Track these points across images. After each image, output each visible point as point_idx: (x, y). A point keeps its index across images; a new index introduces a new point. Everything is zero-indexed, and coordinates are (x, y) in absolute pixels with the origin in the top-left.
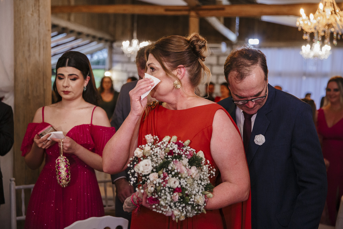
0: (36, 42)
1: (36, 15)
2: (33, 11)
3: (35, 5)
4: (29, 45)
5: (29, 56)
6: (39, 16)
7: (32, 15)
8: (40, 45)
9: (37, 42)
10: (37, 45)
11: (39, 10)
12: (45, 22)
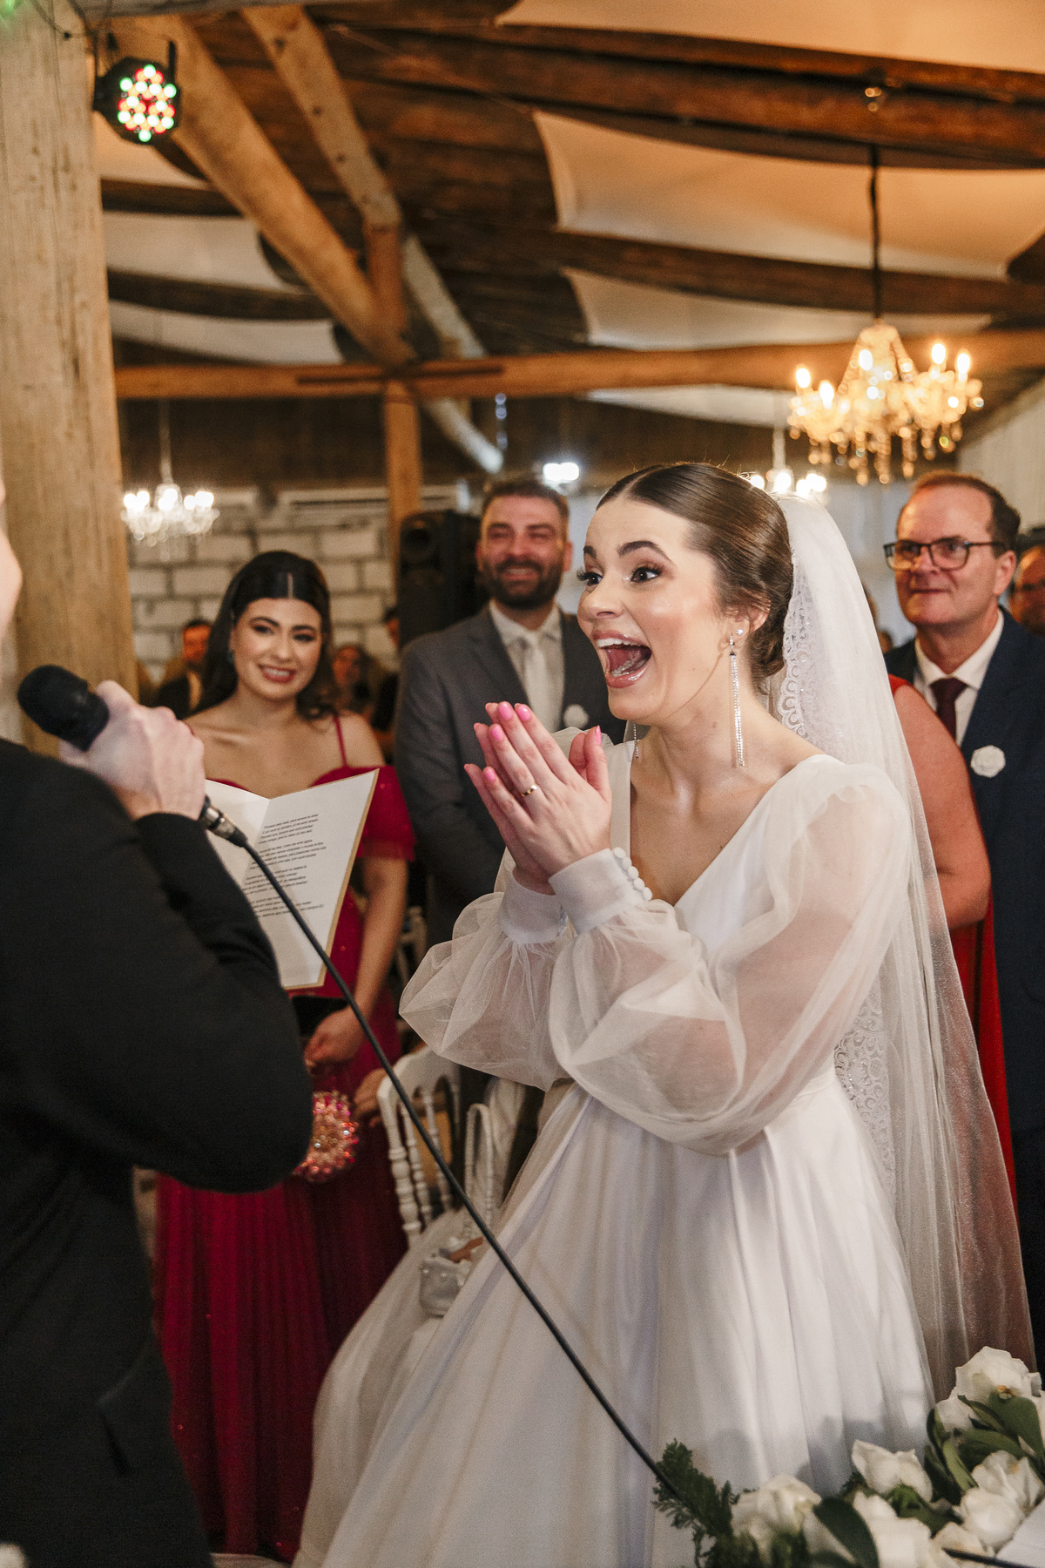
1: (79, 434)
2: (70, 425)
3: (76, 402)
4: (66, 534)
5: (70, 573)
6: (89, 439)
7: (69, 435)
9: (91, 524)
11: (87, 419)
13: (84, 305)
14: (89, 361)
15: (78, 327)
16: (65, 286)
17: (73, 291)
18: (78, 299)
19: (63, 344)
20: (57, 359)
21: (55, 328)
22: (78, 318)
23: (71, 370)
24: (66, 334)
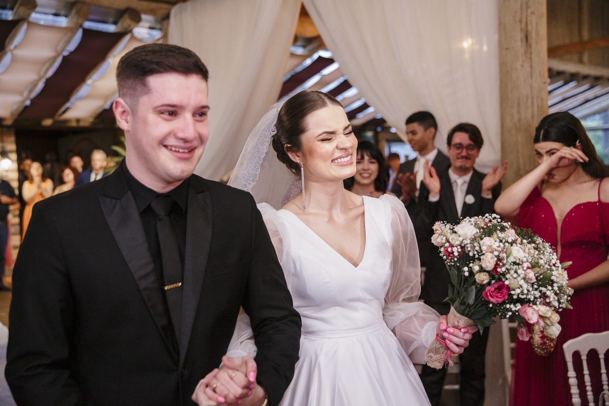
0: (527, 100)
1: (527, 65)
2: (523, 62)
3: (526, 52)
4: (519, 105)
6: (531, 67)
7: (522, 66)
8: (533, 103)
9: (530, 100)
10: (529, 104)
11: (531, 59)
12: (540, 72)
13: (532, 13)
14: (533, 35)
15: (529, 23)
16: (524, 7)
17: (528, 7)
18: (529, 11)
19: (522, 30)
20: (519, 36)
21: (519, 24)
22: (529, 18)
23: (524, 40)
24: (523, 26)
